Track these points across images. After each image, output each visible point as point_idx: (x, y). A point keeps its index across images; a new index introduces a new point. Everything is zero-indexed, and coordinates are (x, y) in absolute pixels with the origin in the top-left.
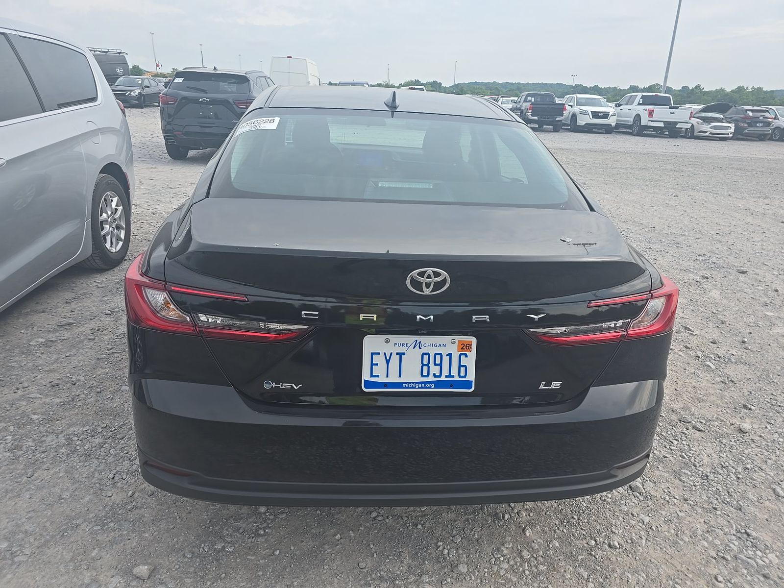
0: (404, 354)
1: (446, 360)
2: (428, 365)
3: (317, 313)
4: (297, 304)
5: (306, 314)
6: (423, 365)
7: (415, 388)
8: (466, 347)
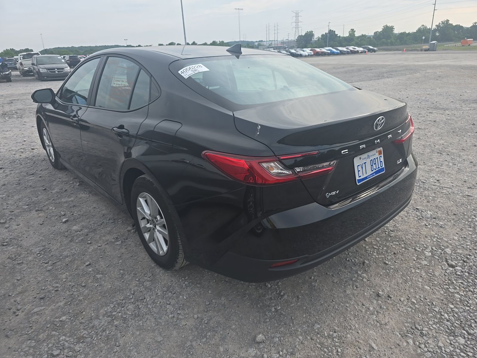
0: (366, 162)
1: (376, 160)
2: (372, 165)
3: (347, 150)
4: (337, 149)
5: (344, 152)
6: (371, 165)
7: (370, 177)
8: (380, 153)
